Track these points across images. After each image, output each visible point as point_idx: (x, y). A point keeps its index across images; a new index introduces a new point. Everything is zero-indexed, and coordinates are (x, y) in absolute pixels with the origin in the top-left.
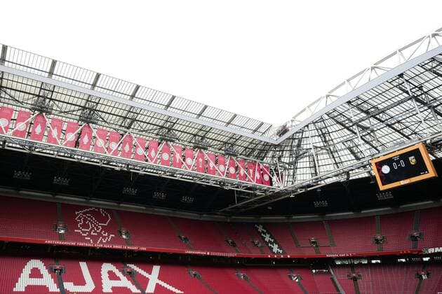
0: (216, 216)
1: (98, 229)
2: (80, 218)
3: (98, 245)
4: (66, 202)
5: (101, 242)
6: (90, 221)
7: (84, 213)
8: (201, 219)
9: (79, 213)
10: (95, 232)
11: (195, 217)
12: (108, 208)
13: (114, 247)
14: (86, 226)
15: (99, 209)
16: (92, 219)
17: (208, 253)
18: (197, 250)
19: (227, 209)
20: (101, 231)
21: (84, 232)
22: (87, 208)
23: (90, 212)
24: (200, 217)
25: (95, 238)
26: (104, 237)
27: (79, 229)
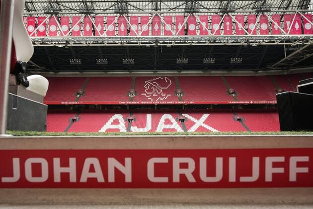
0: (272, 71)
1: (159, 91)
2: (147, 86)
3: (156, 103)
4: (139, 76)
5: (160, 100)
6: (154, 86)
7: (152, 82)
8: (257, 75)
9: (148, 82)
10: (157, 94)
11: (251, 74)
12: (171, 76)
13: (168, 103)
14: (150, 90)
15: (164, 77)
16: (156, 85)
17: (252, 102)
18: (240, 100)
19: (278, 63)
20: (161, 93)
21: (149, 95)
22: (155, 77)
23: (156, 81)
24: (256, 74)
25: (155, 98)
26: (162, 97)
27: (145, 93)
